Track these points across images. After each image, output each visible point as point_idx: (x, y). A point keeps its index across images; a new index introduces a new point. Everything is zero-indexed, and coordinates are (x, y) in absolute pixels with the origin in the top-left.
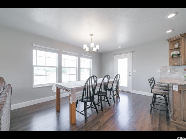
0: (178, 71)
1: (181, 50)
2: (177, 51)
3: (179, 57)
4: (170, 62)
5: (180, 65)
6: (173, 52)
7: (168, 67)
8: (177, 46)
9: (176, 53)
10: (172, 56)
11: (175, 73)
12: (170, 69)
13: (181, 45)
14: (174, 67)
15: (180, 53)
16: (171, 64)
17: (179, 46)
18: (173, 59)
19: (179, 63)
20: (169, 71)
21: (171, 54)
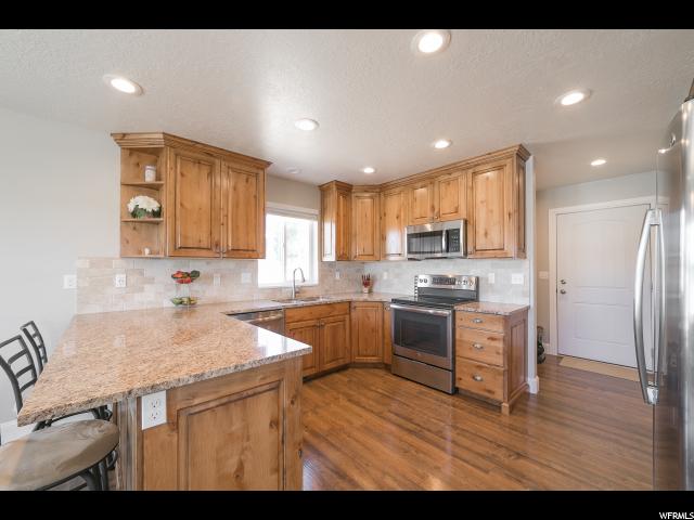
0: (151, 281)
1: (163, 198)
2: (152, 200)
3: (157, 223)
4: (125, 241)
5: (159, 258)
6: (137, 198)
7: (118, 263)
8: (149, 176)
9: (147, 203)
10: (134, 214)
11: (141, 290)
12: (126, 272)
13: (163, 176)
14: (139, 264)
15: (160, 208)
16: (130, 250)
17: (158, 178)
18: (135, 228)
19: (156, 248)
20: (119, 280)
21: (131, 207)
